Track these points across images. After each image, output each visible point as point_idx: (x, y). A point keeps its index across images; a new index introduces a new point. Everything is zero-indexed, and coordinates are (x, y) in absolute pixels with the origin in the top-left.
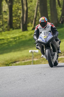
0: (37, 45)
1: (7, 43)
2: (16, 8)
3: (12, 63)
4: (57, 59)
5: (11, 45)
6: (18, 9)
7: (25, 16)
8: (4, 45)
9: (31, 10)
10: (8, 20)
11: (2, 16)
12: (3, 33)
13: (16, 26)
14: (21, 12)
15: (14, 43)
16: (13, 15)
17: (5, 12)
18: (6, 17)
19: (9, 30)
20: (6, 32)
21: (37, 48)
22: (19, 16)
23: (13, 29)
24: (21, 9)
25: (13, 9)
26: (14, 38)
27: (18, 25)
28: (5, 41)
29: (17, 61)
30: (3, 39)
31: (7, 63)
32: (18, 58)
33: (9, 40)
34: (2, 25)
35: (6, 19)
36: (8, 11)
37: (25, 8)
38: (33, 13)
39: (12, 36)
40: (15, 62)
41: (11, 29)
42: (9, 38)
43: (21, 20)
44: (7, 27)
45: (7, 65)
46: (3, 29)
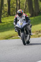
0: (16, 29)
1: (7, 25)
2: (13, 3)
3: (10, 37)
4: (29, 39)
5: (9, 26)
6: (14, 3)
7: (18, 7)
8: (5, 26)
9: (22, 4)
10: (7, 10)
11: (4, 8)
12: (4, 18)
13: (12, 14)
14: (16, 5)
15: (11, 25)
16: (11, 7)
17: (5, 5)
18: (6, 8)
19: (8, 16)
20: (6, 18)
21: (16, 31)
22: (14, 7)
23: (11, 16)
24: (15, 3)
25: (11, 3)
26: (11, 22)
27: (14, 13)
28: (6, 24)
29: (13, 36)
30: (4, 22)
31: (6, 37)
32: (14, 34)
33: (8, 23)
34: (4, 13)
35: (6, 9)
36: (7, 4)
37: (18, 2)
38: (23, 6)
39: (10, 20)
40: (12, 37)
41: (9, 16)
42: (8, 21)
43: (15, 10)
44: (6, 15)
45: (7, 39)
46: (4, 16)
